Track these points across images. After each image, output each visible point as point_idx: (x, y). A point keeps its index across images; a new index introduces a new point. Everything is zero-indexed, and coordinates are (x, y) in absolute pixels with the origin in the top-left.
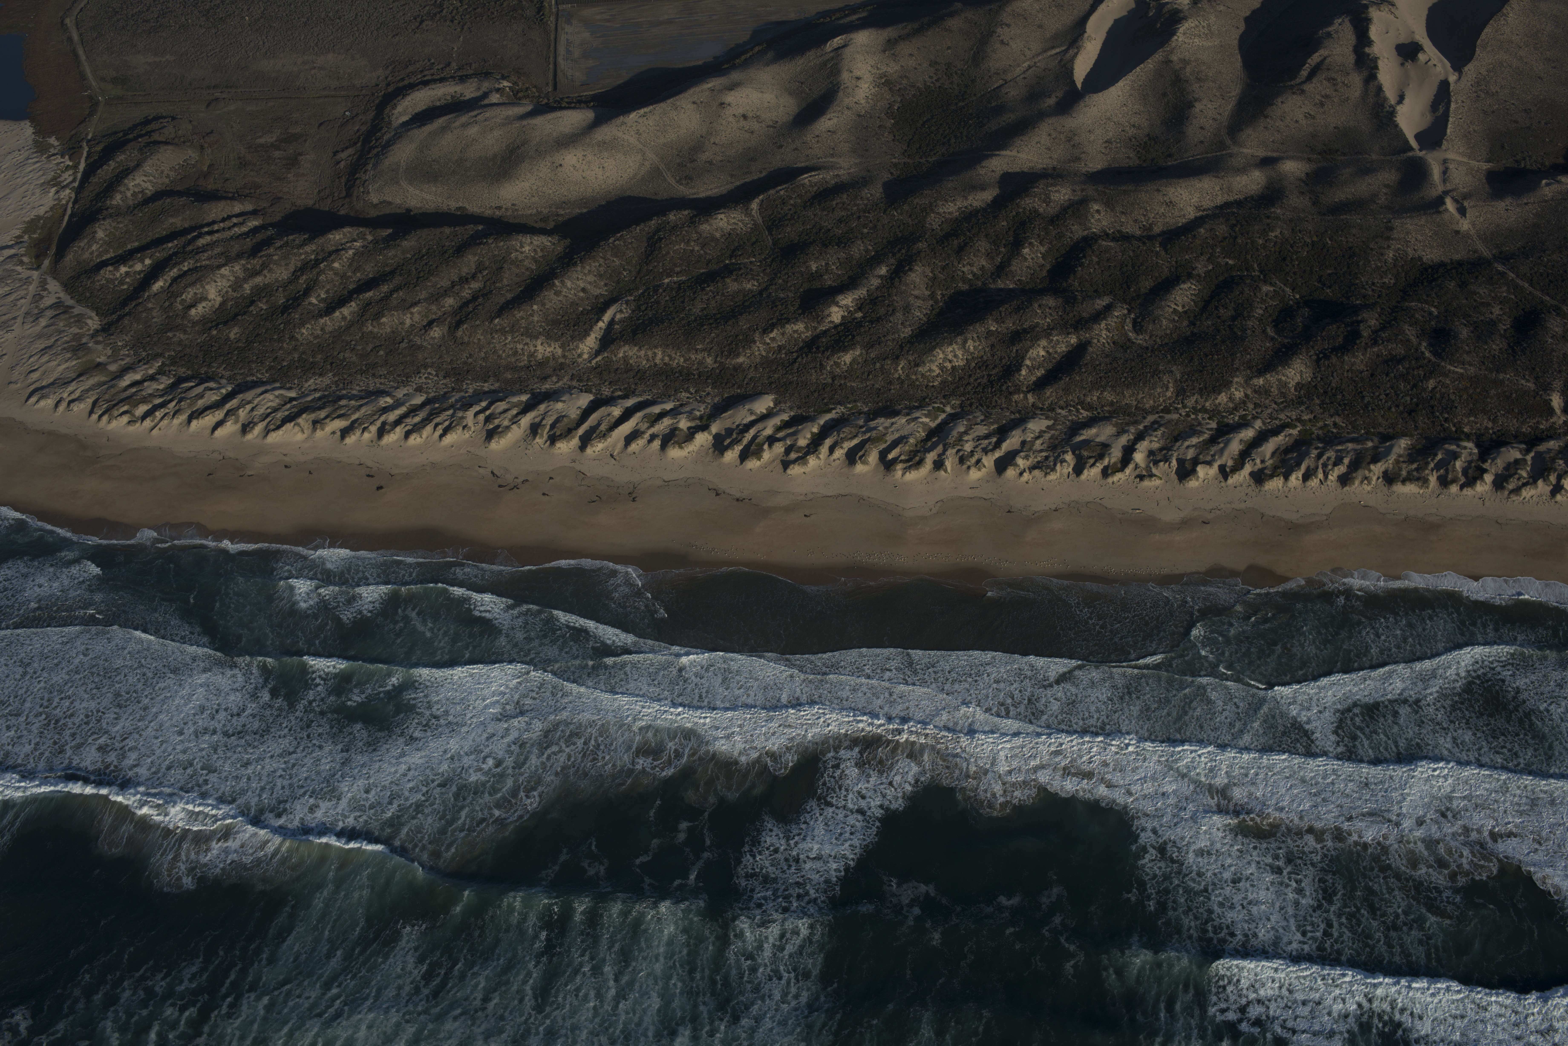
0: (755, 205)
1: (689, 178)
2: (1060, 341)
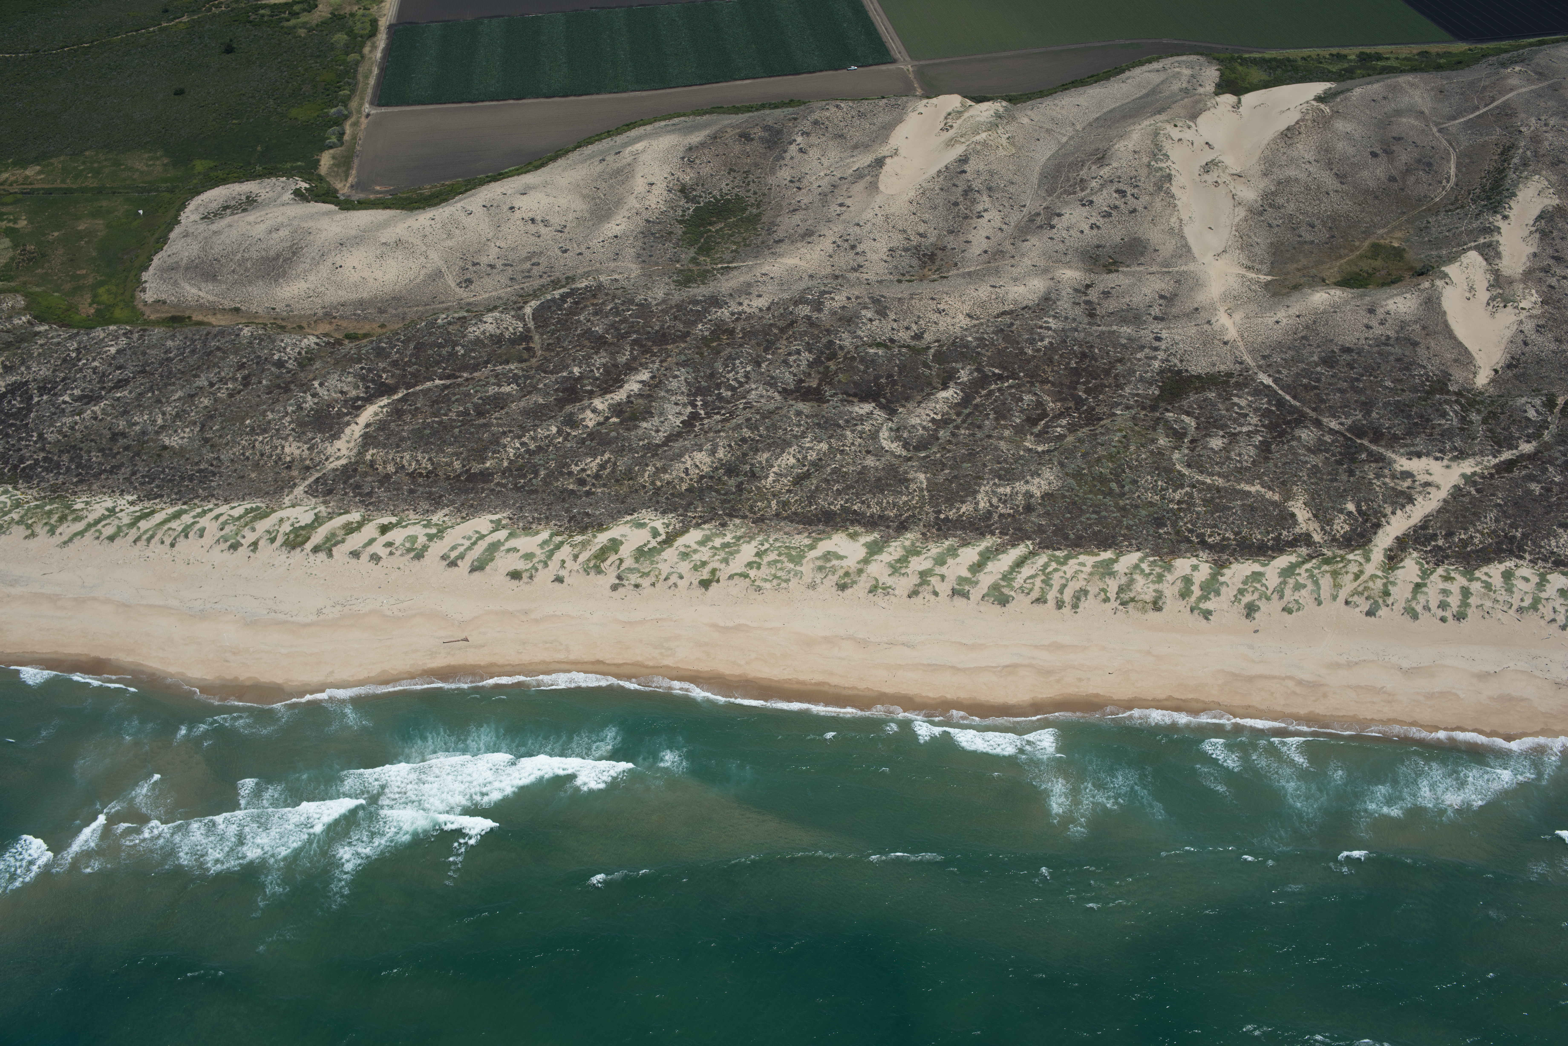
0: (528, 309)
1: (469, 281)
2: (811, 448)
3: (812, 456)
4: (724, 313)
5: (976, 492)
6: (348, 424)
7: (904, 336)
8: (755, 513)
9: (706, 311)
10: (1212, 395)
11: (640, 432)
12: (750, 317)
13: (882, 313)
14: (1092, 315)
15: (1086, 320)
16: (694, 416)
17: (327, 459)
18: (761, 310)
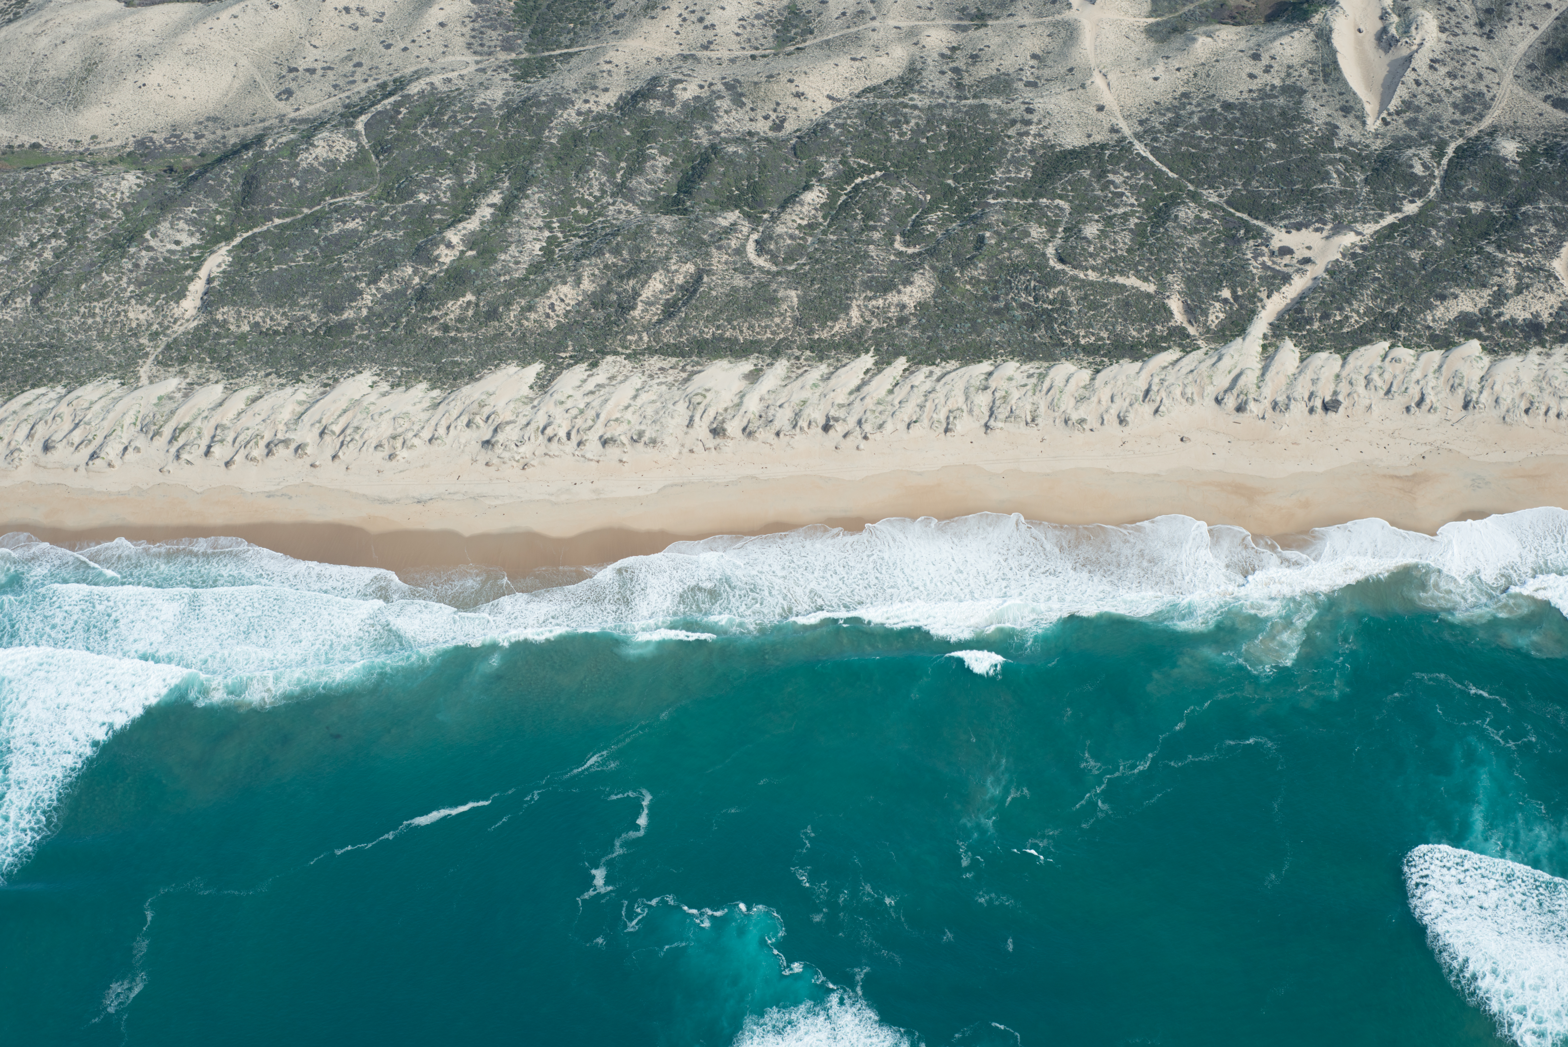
0: (360, 125)
1: (289, 93)
2: (677, 271)
3: (680, 280)
4: (570, 115)
5: (848, 307)
6: (191, 279)
7: (762, 127)
8: (626, 348)
9: (551, 114)
10: (1086, 173)
11: (499, 266)
12: (599, 117)
13: (738, 101)
14: (959, 86)
15: (953, 93)
16: (551, 240)
17: (175, 322)
18: (608, 106)
